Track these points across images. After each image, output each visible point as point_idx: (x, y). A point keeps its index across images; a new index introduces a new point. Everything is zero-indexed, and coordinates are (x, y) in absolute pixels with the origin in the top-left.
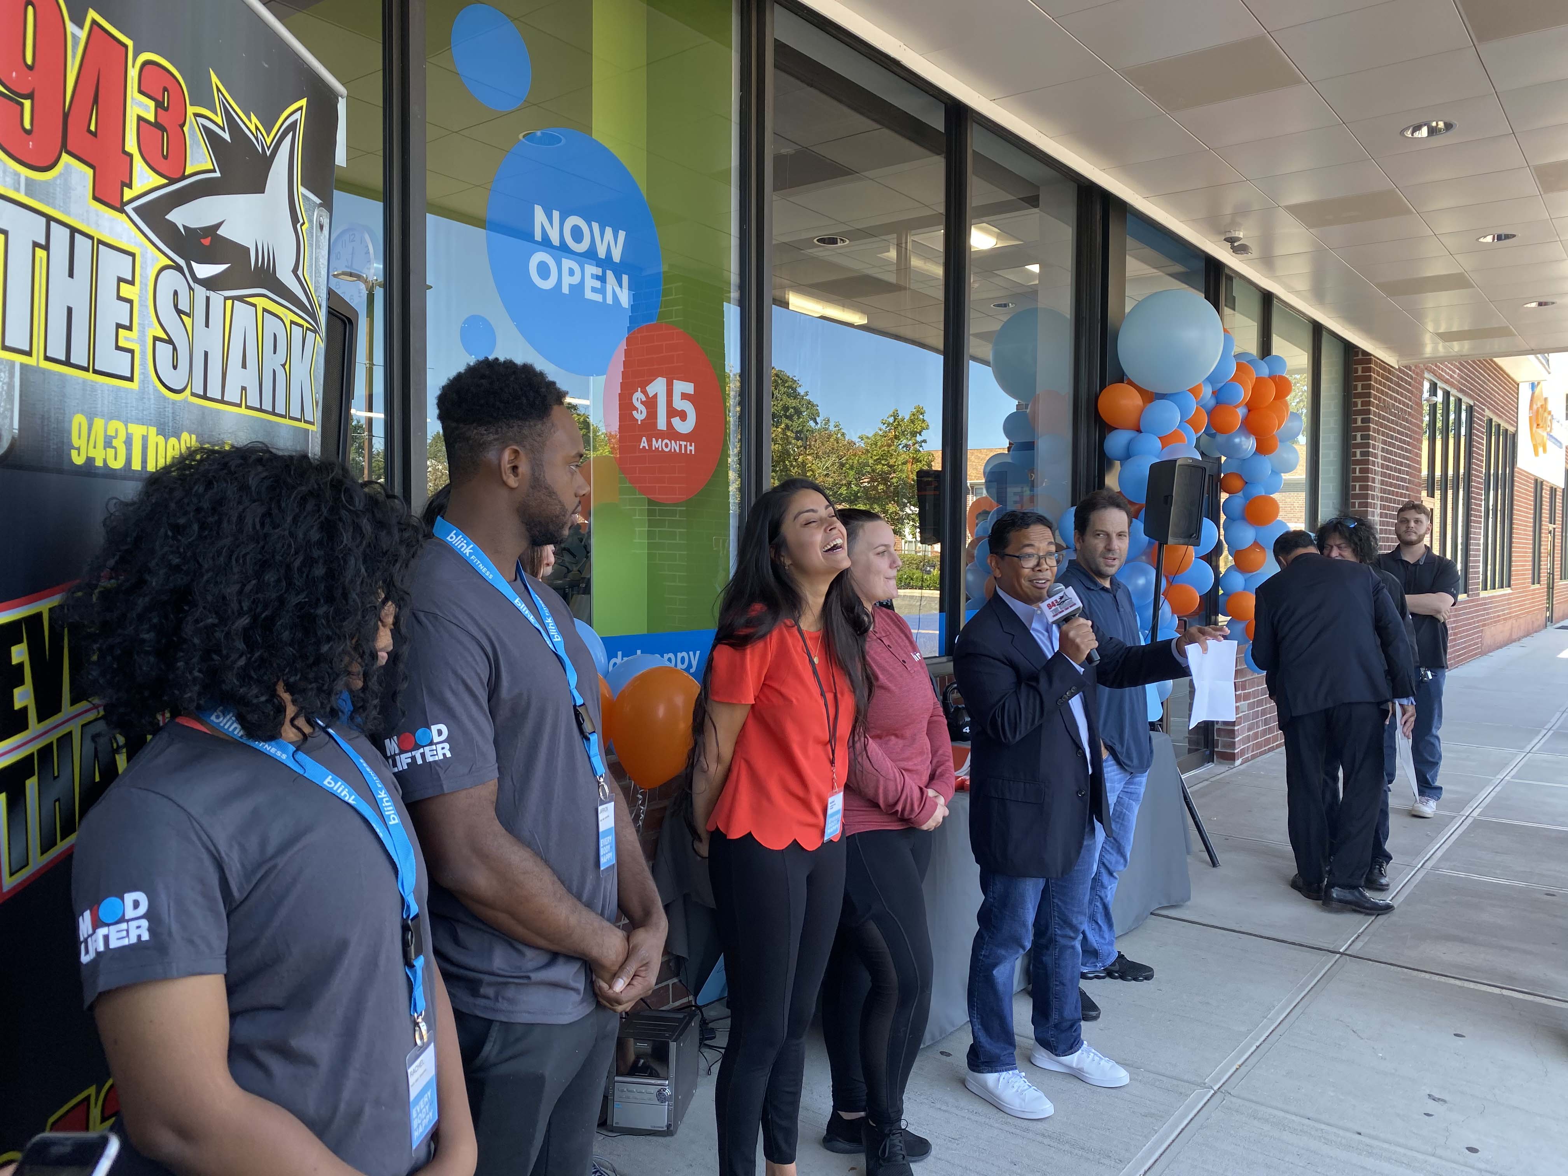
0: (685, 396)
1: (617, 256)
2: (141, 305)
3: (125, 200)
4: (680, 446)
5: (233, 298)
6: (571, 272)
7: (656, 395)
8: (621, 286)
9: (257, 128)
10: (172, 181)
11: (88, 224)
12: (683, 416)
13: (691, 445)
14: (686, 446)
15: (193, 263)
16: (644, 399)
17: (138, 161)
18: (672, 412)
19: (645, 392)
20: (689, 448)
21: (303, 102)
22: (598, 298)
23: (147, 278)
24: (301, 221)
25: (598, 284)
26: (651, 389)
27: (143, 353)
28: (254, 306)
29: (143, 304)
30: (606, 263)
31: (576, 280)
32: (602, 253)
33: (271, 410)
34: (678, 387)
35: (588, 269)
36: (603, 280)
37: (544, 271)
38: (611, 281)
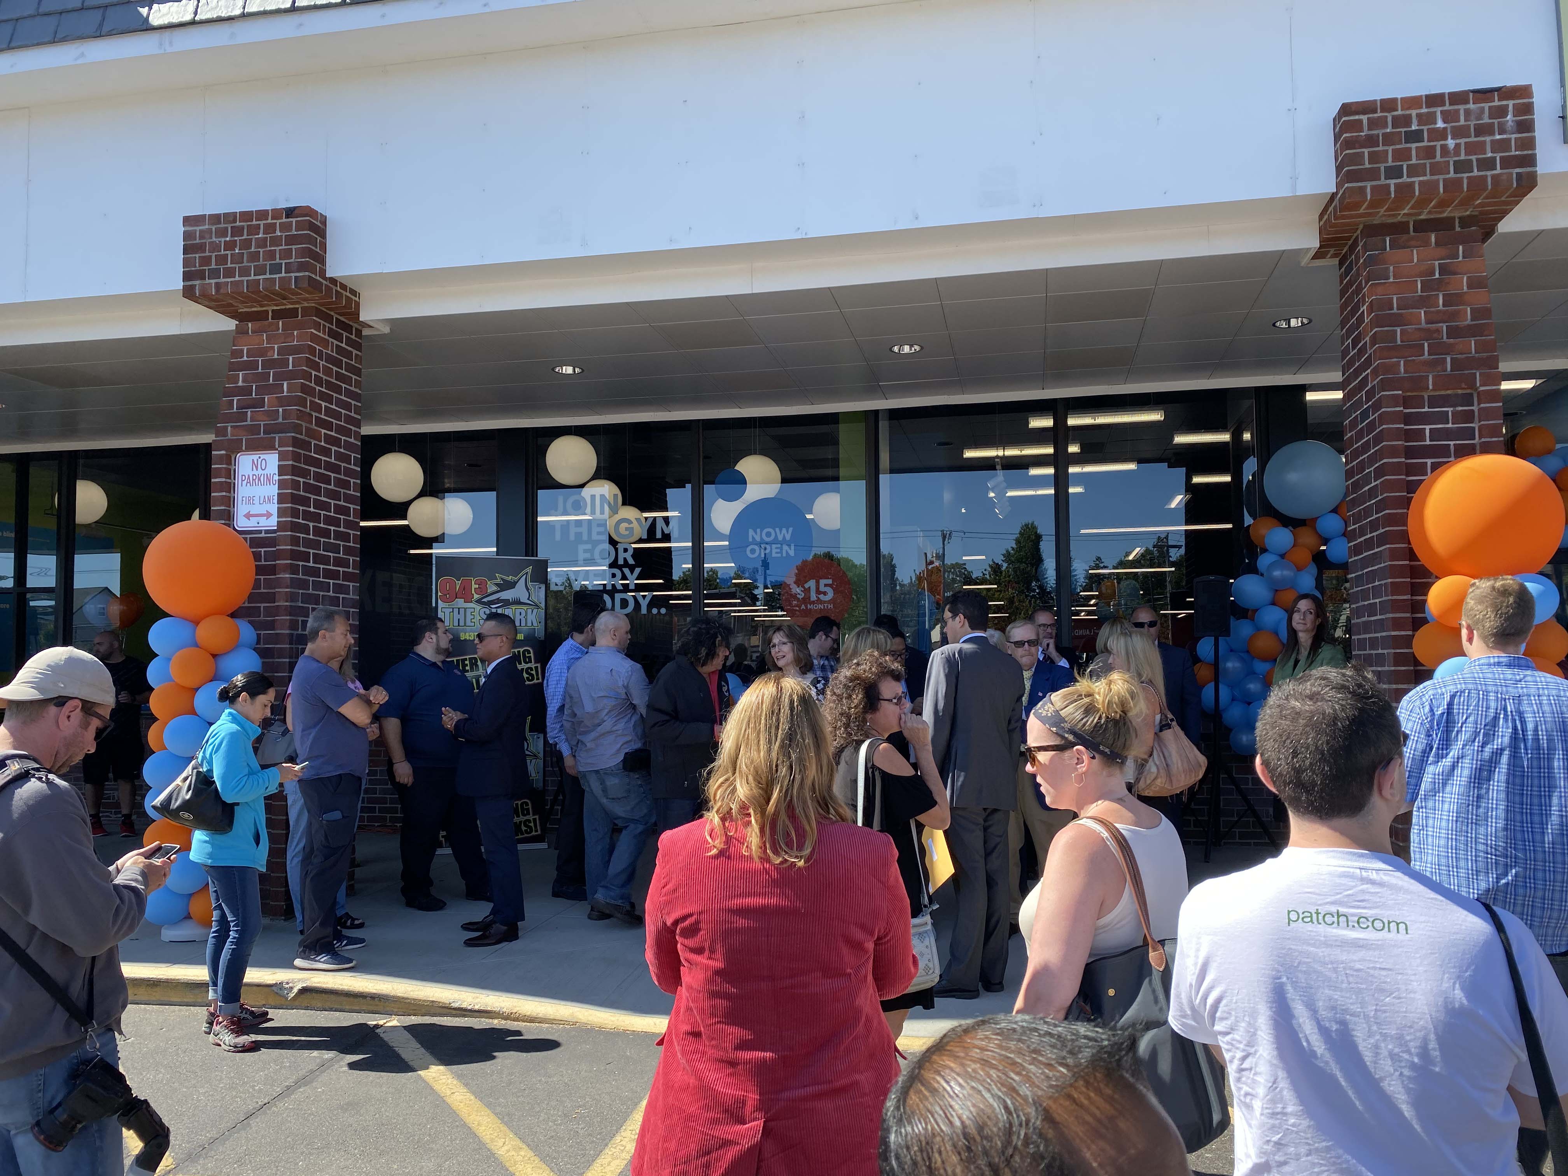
0: (826, 585)
1: (788, 537)
4: (824, 605)
7: (810, 587)
8: (790, 548)
12: (825, 593)
13: (831, 605)
14: (827, 606)
18: (818, 592)
19: (803, 587)
21: (530, 567)
22: (779, 555)
25: (779, 550)
26: (807, 586)
30: (784, 541)
32: (780, 538)
34: (823, 582)
35: (774, 546)
36: (781, 549)
37: (753, 551)
38: (785, 547)
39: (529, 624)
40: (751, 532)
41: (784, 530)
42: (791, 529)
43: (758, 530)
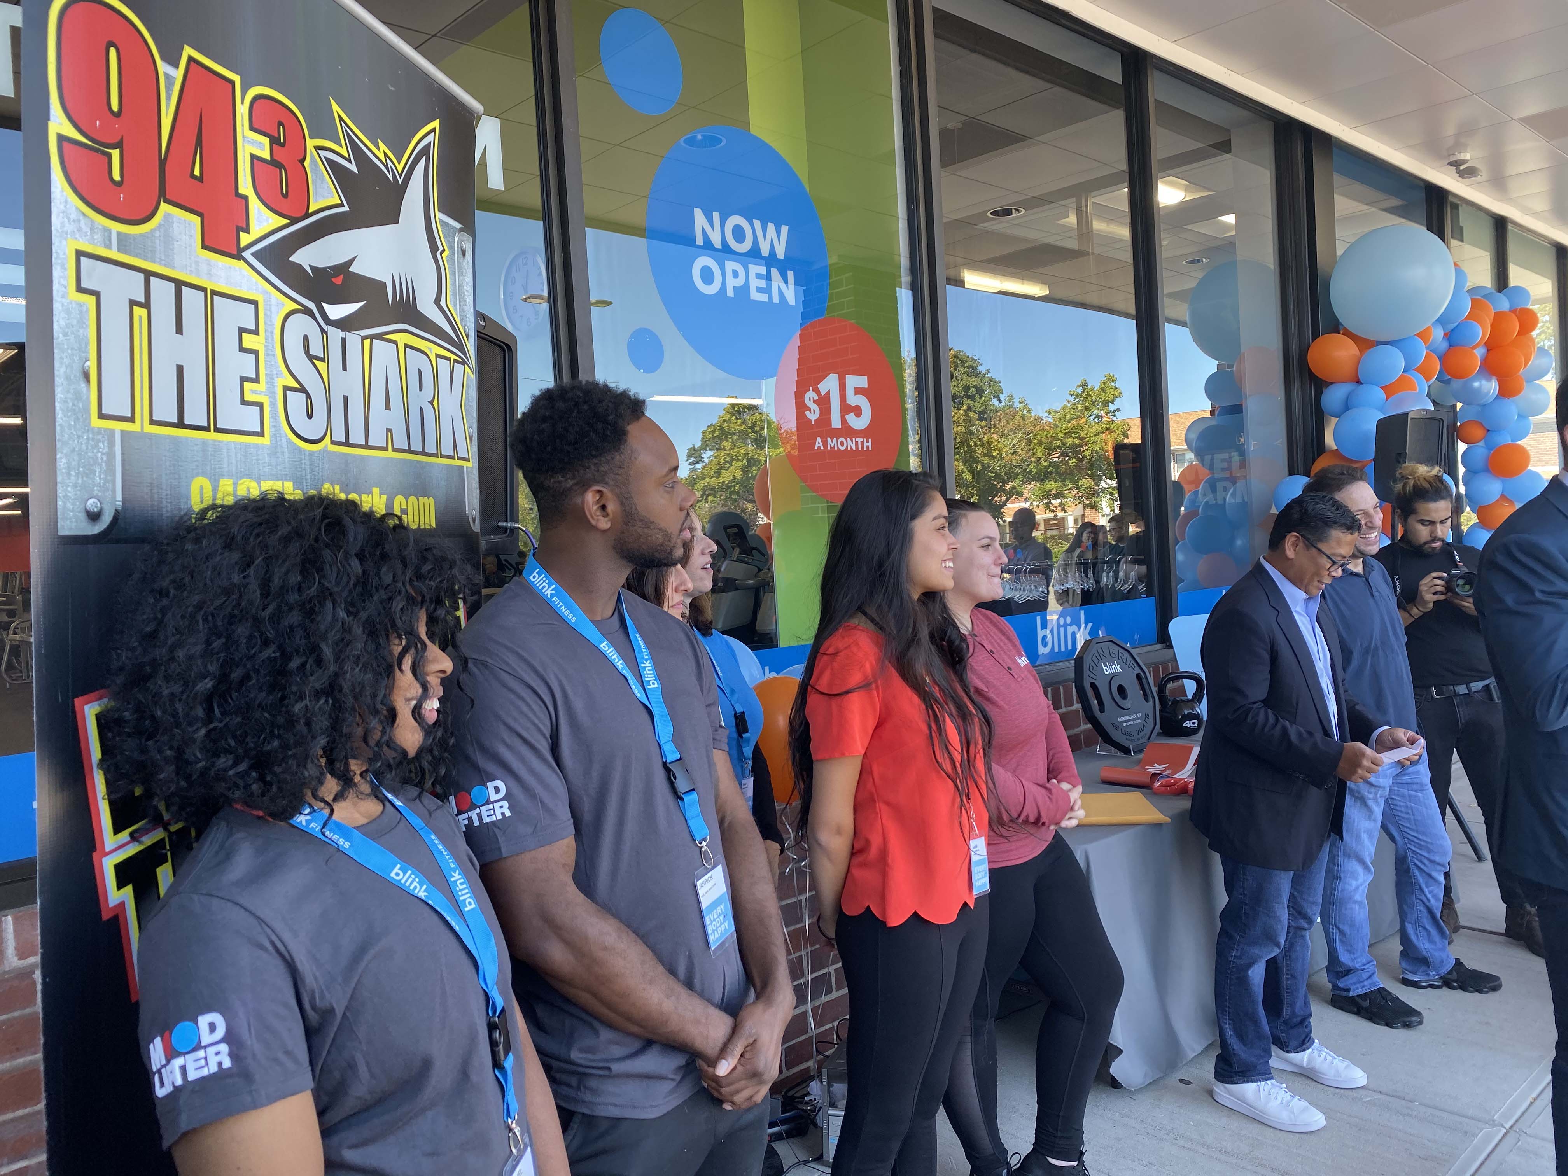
0: (858, 391)
1: (780, 253)
2: (267, 355)
3: (242, 245)
4: (857, 443)
5: (371, 337)
6: (735, 274)
7: (828, 392)
8: (786, 282)
9: (386, 155)
10: (294, 221)
11: (198, 275)
12: (858, 411)
13: (867, 442)
14: (862, 443)
15: (324, 305)
16: (816, 398)
17: (255, 204)
18: (846, 409)
19: (817, 391)
20: (866, 444)
21: (436, 124)
22: (764, 298)
23: (272, 325)
24: (441, 249)
25: (762, 283)
26: (823, 387)
27: (273, 404)
28: (395, 342)
29: (270, 354)
30: (771, 261)
31: (740, 281)
32: (765, 251)
33: (421, 450)
34: (851, 381)
35: (752, 269)
36: (768, 280)
38: (776, 278)
39: (451, 449)
40: (700, 219)
42: (785, 229)
43: (716, 215)
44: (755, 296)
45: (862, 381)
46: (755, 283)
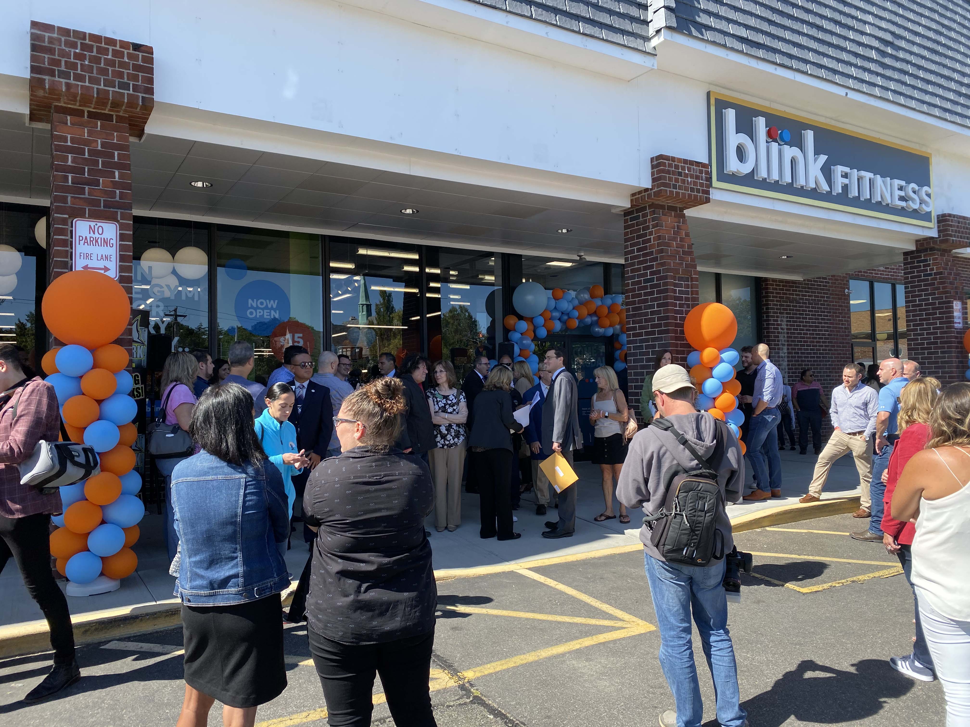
0: (299, 337)
1: (275, 306)
6: (260, 312)
7: (288, 338)
8: (276, 313)
16: (284, 339)
22: (269, 317)
25: (269, 314)
30: (272, 308)
32: (270, 306)
34: (297, 335)
35: (265, 311)
36: (270, 313)
37: (251, 313)
38: (273, 312)
39: (138, 356)
40: (250, 301)
41: (272, 302)
42: (276, 301)
43: (255, 300)
44: (265, 317)
45: (301, 335)
46: (265, 314)
